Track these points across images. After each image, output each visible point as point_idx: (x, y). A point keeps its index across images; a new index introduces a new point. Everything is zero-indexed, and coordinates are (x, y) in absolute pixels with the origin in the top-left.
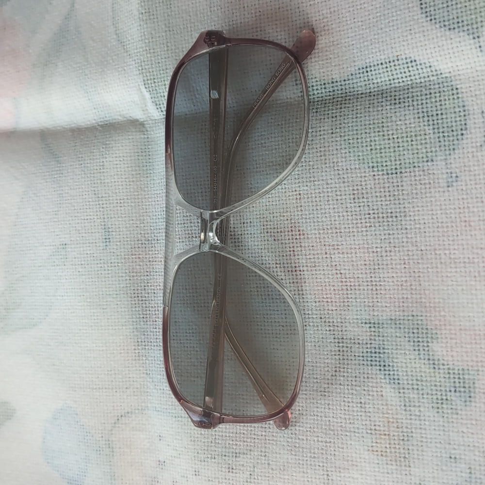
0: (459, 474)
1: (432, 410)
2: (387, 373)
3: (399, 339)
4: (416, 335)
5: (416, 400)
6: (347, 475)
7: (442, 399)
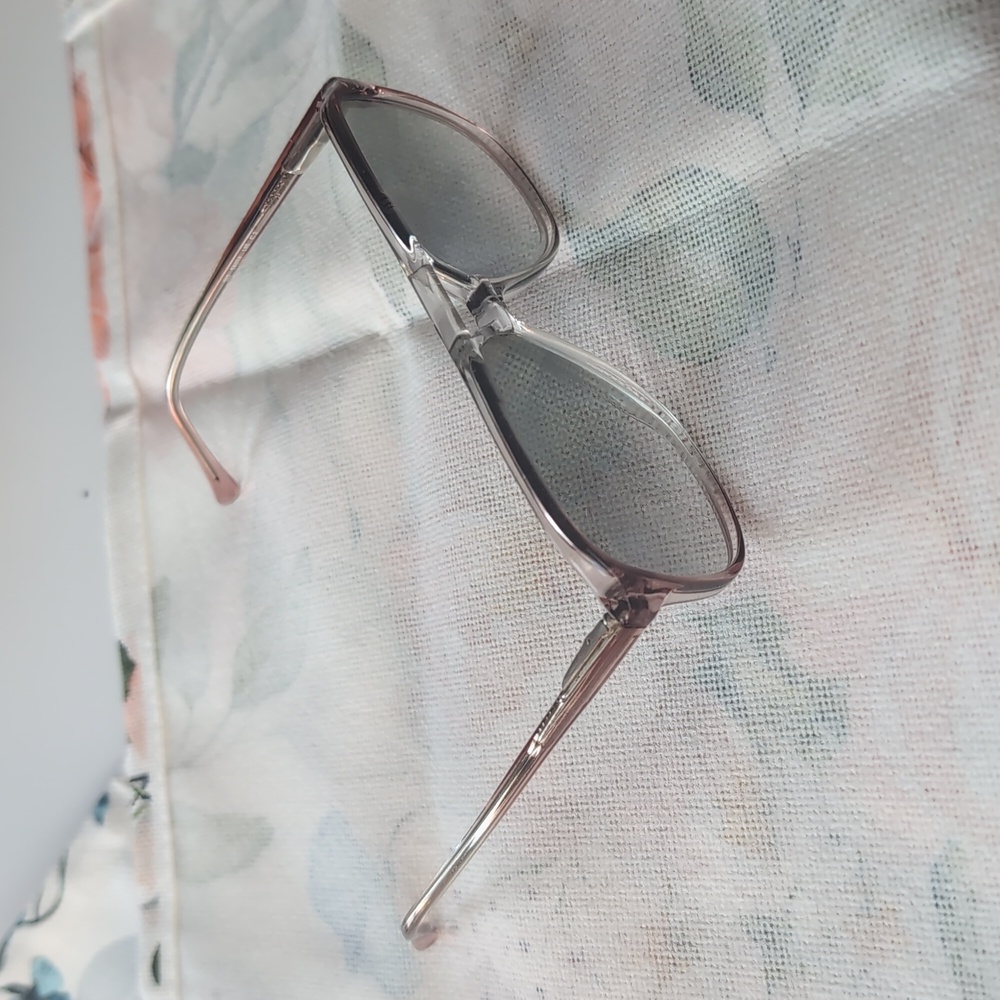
0: (845, 864)
1: (796, 756)
2: (728, 699)
3: (738, 640)
4: (759, 629)
5: (774, 742)
6: (696, 884)
7: (808, 736)
